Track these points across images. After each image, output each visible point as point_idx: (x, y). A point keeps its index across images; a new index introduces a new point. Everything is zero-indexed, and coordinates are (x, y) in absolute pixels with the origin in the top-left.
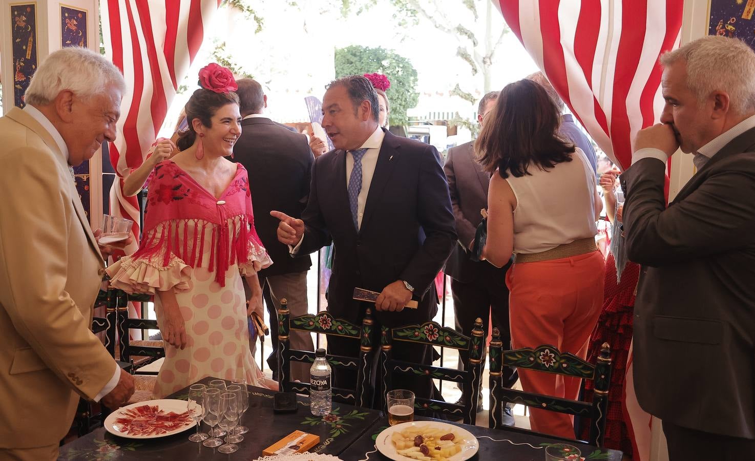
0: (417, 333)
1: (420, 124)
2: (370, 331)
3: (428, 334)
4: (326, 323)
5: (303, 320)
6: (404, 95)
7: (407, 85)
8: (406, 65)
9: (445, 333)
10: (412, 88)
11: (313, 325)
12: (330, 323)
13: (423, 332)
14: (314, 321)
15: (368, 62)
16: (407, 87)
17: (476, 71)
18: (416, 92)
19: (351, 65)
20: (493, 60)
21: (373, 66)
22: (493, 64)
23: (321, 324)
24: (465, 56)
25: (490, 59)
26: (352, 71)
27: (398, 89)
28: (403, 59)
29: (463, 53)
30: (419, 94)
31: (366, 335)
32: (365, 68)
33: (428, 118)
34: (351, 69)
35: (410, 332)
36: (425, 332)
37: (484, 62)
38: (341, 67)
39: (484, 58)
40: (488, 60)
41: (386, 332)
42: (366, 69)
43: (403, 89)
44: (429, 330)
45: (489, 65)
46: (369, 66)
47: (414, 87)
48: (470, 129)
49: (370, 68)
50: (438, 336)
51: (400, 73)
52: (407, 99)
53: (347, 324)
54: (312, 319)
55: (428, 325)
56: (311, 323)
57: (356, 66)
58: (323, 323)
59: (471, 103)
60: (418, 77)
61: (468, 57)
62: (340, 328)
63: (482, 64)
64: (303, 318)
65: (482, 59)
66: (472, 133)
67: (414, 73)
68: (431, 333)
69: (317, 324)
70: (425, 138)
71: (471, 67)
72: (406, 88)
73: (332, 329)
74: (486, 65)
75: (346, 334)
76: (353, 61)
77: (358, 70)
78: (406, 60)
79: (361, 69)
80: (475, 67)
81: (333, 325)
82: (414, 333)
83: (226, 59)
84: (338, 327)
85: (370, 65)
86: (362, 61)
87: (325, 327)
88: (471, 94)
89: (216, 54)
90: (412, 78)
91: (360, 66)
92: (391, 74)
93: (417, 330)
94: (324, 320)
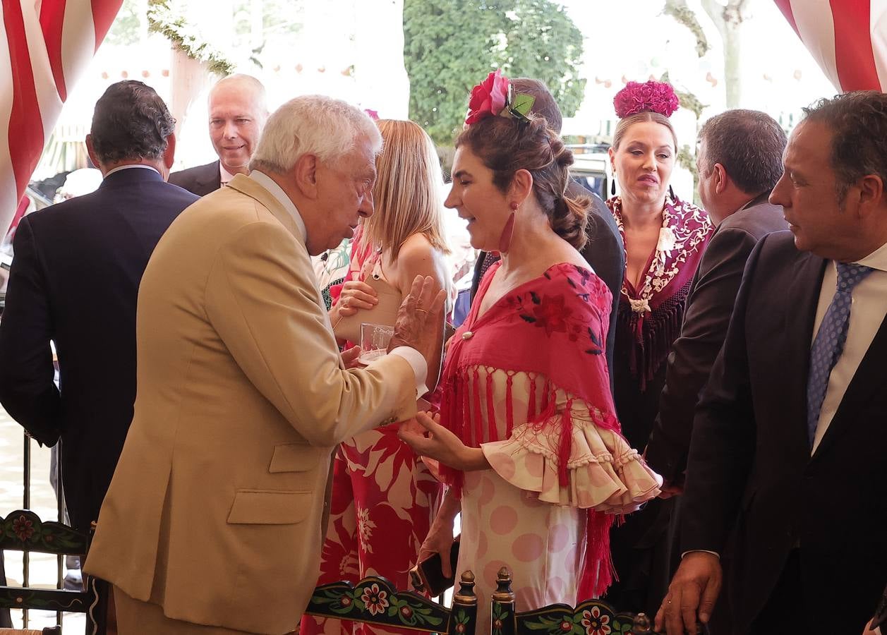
0: (566, 625)
1: (586, 151)
2: (468, 619)
3: (589, 627)
4: (378, 601)
5: (327, 593)
6: (552, 83)
7: (558, 62)
8: (557, 20)
9: (624, 626)
10: (571, 68)
11: (349, 605)
12: (386, 601)
13: (580, 624)
14: (351, 596)
15: (476, 12)
16: (558, 66)
17: (704, 46)
18: (579, 78)
19: (439, 17)
20: (744, 14)
21: (487, 21)
22: (745, 22)
23: (367, 602)
24: (682, 14)
25: (738, 10)
26: (443, 29)
27: (540, 69)
28: (552, 7)
29: (679, 8)
30: (585, 80)
31: (461, 628)
32: (469, 24)
33: (604, 132)
34: (442, 26)
35: (552, 623)
36: (583, 624)
37: (726, 17)
38: (420, 21)
39: (726, 9)
40: (733, 13)
41: (502, 621)
42: (472, 25)
43: (551, 71)
44: (592, 619)
45: (736, 24)
46: (477, 21)
47: (576, 68)
48: (691, 170)
49: (480, 24)
50: (609, 632)
51: (545, 37)
52: (561, 93)
53: (420, 605)
54: (347, 593)
55: (589, 608)
56: (346, 601)
57: (451, 20)
58: (371, 602)
59: (693, 113)
60: (585, 45)
61: (689, 16)
62: (405, 611)
63: (722, 20)
64: (330, 590)
65: (722, 10)
66: (695, 178)
67: (575, 37)
68: (595, 624)
69: (358, 604)
70: (597, 180)
71: (694, 38)
72: (556, 68)
73: (390, 615)
74: (730, 25)
75: (419, 625)
76: (444, 9)
77: (455, 28)
78: (559, 9)
79: (461, 26)
80: (705, 38)
81: (391, 605)
82: (561, 624)
83: (173, 28)
84: (401, 609)
85: (481, 19)
86: (463, 9)
87: (374, 609)
88: (693, 96)
89: (151, 15)
90: (570, 48)
91: (461, 20)
92: (526, 38)
93: (566, 618)
94: (373, 595)
